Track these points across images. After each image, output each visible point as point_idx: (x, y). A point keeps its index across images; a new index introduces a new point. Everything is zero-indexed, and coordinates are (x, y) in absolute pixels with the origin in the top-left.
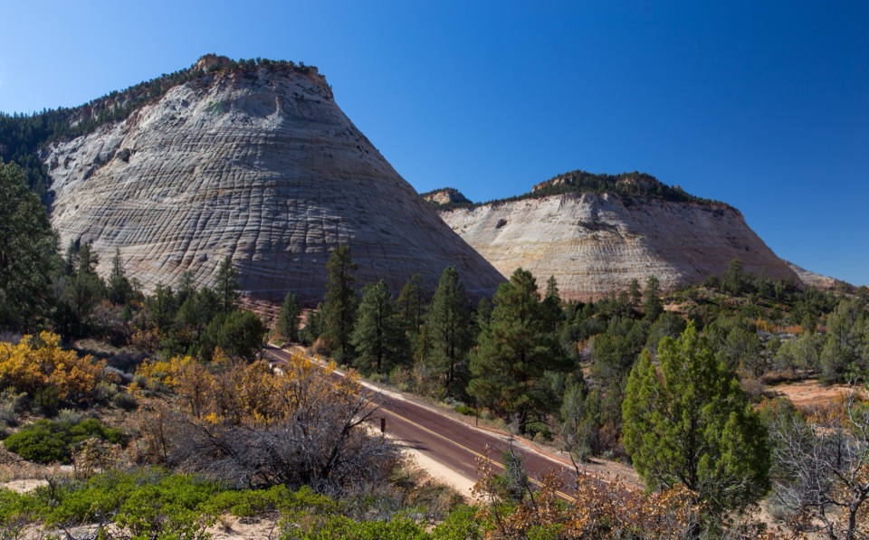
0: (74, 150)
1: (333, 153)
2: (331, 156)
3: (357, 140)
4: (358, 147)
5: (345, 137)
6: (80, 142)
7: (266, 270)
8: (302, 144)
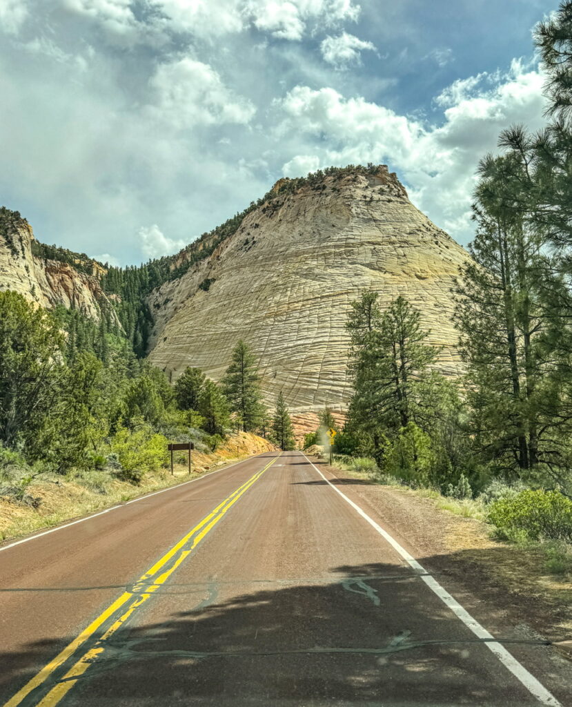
0: (172, 291)
1: (407, 253)
2: (405, 255)
3: (435, 235)
4: (437, 243)
5: (420, 233)
6: (176, 284)
7: (335, 382)
8: (372, 247)
